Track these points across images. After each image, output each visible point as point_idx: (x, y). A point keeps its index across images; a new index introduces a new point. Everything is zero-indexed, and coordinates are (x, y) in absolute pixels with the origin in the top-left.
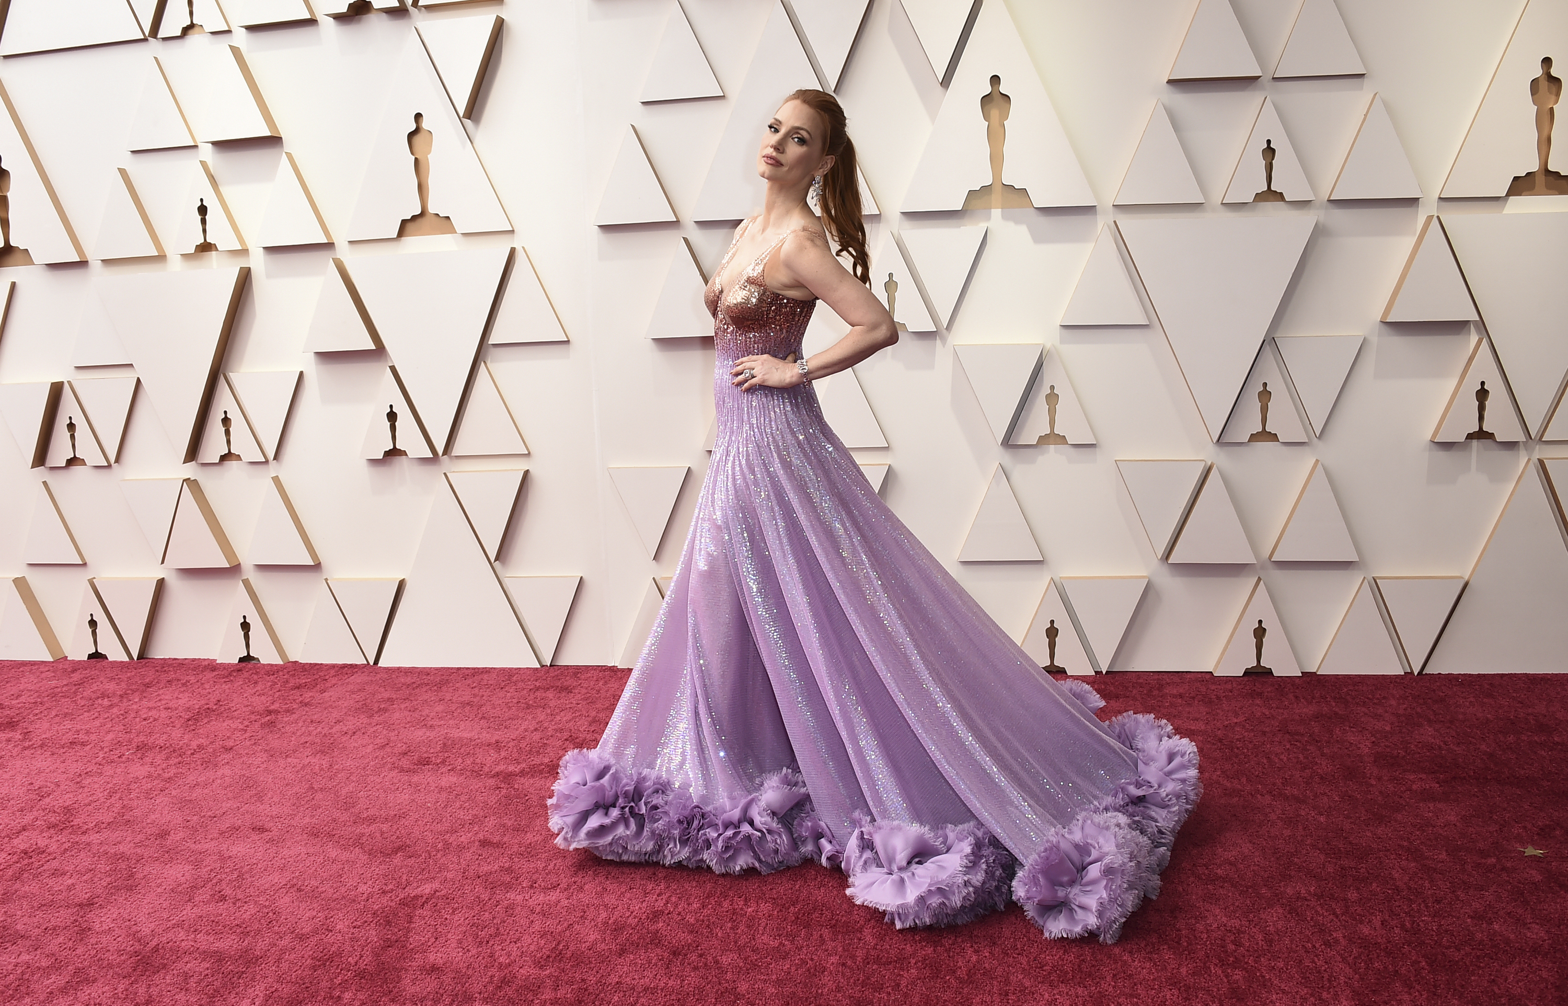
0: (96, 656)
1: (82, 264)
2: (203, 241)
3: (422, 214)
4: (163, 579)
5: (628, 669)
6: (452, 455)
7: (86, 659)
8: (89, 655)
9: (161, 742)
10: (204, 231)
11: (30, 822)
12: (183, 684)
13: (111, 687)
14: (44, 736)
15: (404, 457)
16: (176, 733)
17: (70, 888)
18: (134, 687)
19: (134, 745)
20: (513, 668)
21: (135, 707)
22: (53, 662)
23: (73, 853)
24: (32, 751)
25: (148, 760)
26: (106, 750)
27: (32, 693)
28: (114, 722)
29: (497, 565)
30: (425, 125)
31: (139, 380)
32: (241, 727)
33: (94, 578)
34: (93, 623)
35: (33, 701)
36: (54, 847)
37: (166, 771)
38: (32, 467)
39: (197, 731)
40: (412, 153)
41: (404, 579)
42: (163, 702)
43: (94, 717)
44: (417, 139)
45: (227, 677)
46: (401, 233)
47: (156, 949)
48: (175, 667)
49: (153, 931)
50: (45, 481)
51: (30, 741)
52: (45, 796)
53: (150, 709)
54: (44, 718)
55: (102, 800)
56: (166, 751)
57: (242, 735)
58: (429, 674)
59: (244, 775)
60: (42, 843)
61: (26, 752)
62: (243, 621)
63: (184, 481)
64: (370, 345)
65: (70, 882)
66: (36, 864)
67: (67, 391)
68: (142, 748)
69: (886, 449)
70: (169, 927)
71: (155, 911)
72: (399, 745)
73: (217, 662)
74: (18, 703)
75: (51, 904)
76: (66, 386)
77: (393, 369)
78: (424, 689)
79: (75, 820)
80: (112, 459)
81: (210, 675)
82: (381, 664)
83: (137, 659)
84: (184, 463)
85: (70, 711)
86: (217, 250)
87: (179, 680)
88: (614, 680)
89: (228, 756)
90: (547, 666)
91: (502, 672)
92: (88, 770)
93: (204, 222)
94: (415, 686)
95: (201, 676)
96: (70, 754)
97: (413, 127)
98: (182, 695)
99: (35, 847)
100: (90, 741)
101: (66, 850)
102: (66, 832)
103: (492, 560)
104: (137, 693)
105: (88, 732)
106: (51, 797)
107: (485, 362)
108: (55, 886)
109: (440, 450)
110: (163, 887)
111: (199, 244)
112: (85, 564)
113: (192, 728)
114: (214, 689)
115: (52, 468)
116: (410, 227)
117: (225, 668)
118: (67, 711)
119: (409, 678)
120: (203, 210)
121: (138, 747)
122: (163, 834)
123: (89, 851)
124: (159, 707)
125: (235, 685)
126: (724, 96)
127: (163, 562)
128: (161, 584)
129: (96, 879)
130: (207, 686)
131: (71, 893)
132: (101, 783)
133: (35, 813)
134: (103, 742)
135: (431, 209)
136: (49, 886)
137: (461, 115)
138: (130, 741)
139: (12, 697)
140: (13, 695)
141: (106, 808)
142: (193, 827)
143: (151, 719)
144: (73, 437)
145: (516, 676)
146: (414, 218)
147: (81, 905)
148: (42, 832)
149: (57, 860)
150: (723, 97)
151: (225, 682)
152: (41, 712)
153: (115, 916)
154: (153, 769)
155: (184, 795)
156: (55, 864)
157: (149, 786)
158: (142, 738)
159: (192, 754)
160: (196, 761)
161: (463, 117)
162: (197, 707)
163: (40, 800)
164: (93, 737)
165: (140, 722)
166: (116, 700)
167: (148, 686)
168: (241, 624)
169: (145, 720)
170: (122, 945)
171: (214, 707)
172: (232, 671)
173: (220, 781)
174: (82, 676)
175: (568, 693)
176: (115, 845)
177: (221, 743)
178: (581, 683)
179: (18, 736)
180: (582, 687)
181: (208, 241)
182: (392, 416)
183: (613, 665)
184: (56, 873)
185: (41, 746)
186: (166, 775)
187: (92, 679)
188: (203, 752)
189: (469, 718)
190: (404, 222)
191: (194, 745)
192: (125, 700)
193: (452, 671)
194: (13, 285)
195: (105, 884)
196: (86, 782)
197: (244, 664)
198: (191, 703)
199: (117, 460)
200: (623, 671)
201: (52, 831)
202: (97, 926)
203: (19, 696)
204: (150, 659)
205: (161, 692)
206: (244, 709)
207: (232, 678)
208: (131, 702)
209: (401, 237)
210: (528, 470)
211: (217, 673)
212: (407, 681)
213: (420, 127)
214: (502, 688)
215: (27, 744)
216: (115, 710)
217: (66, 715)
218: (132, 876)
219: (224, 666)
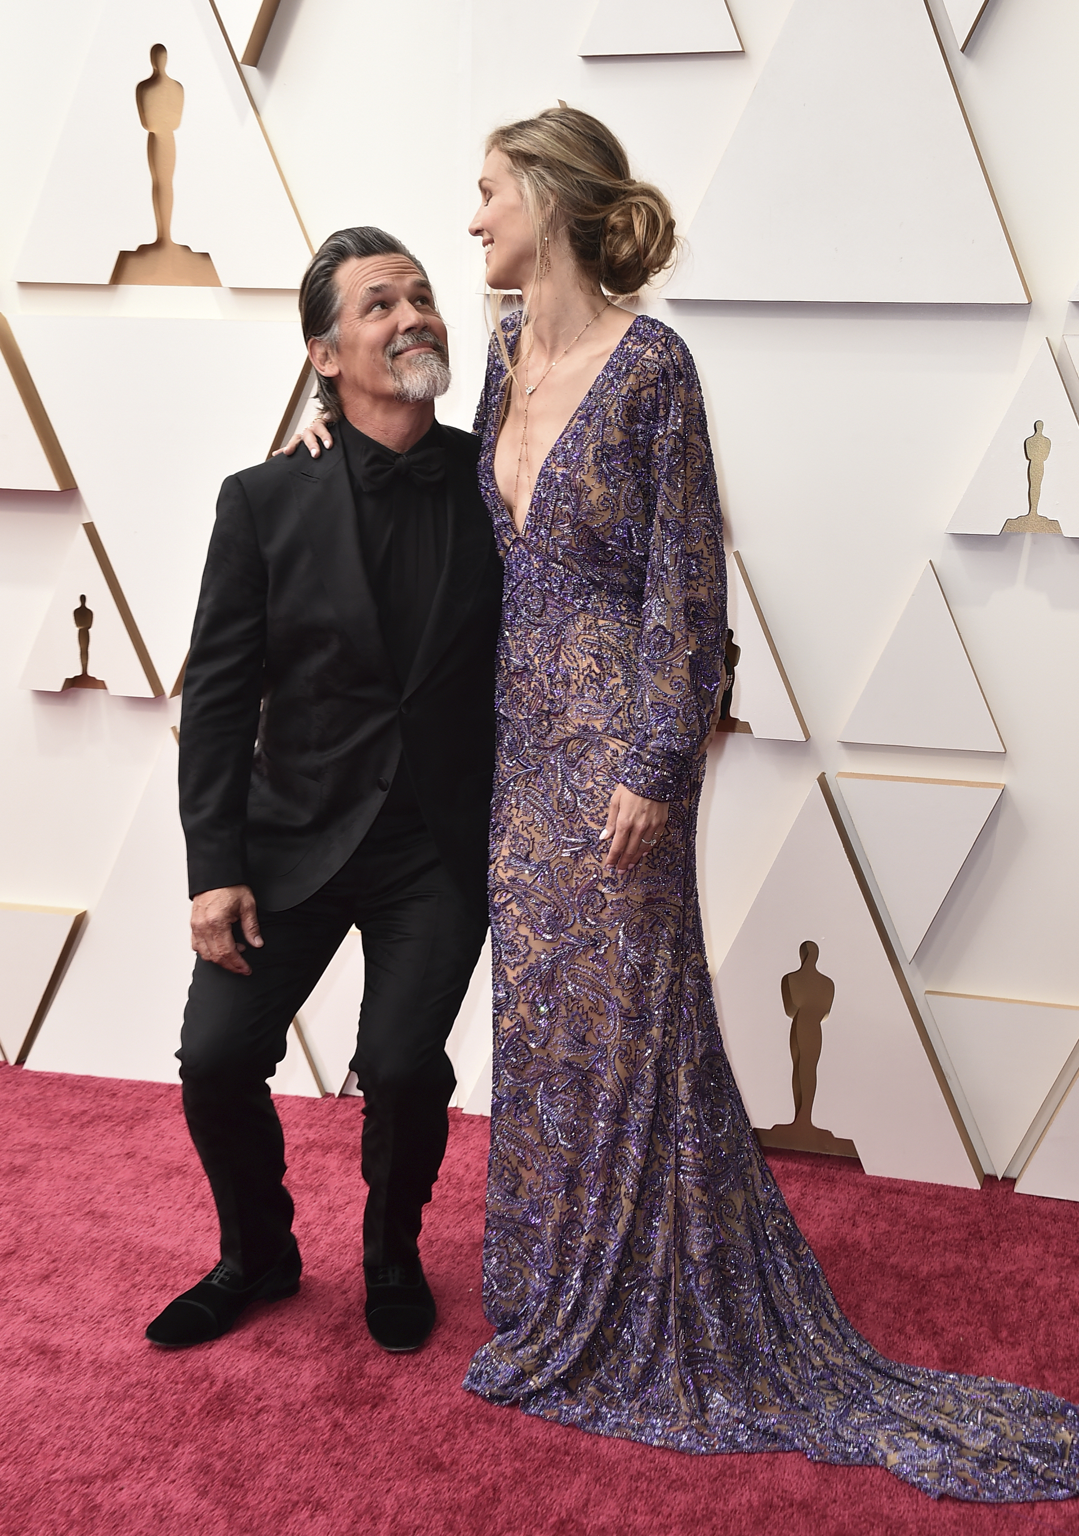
3: (160, 243)
30: (171, 70)
40: (144, 123)
41: (85, 912)
44: (154, 96)
46: (118, 276)
58: (114, 1095)
64: (49, 482)
69: (1000, 756)
72: (36, 1256)
77: (90, 530)
78: (101, 1130)
82: (33, 1064)
90: (333, 1095)
94: (85, 1119)
97: (147, 72)
116: (133, 265)
119: (77, 1102)
126: (743, 51)
135: (177, 236)
146: (143, 250)
150: (740, 54)
161: (245, 61)
182: (83, 616)
189: (175, 1203)
190: (124, 256)
193: (159, 1092)
200: (472, 1122)
212: (73, 1106)
213: (161, 72)
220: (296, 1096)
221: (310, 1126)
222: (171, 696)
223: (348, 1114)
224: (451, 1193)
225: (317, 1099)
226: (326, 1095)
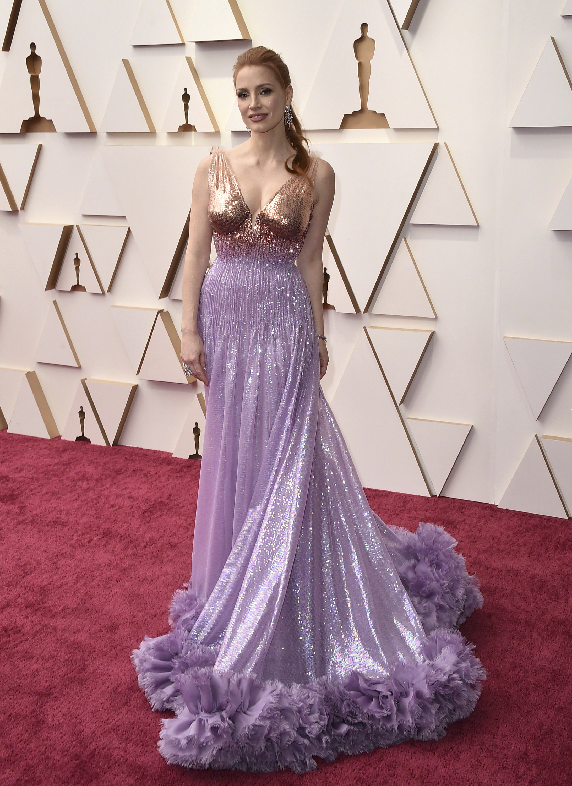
0: (82, 439)
1: (93, 134)
2: (185, 123)
3: (363, 110)
4: (137, 385)
5: (507, 509)
6: (372, 313)
7: (74, 440)
8: (77, 437)
9: (121, 531)
10: (187, 115)
11: (14, 599)
12: (145, 475)
13: (90, 470)
14: (35, 512)
15: (332, 310)
16: (135, 523)
17: (35, 673)
18: (107, 473)
19: (102, 531)
20: (407, 494)
21: (106, 492)
22: (50, 440)
23: (42, 636)
24: (24, 526)
25: (110, 547)
26: (80, 533)
27: (32, 468)
28: (89, 505)
29: (402, 407)
30: (370, 34)
31: (129, 229)
32: (185, 524)
33: (86, 379)
34: (82, 414)
35: (31, 476)
36: (28, 627)
37: (123, 561)
38: (46, 289)
39: (150, 524)
40: (357, 58)
42: (128, 491)
43: (74, 498)
44: (363, 46)
45: (179, 472)
47: (92, 755)
48: (140, 457)
49: (93, 733)
50: (55, 301)
51: (24, 516)
52: (28, 573)
53: (117, 496)
54: (37, 494)
55: (71, 584)
56: (125, 541)
57: (185, 533)
59: (182, 575)
60: (20, 621)
61: (20, 526)
62: (195, 426)
63: (159, 312)
65: (35, 667)
66: (12, 644)
67: (75, 233)
68: (108, 535)
70: (106, 731)
71: (97, 711)
73: (173, 456)
74: (20, 477)
75: (17, 688)
76: (75, 229)
79: (48, 602)
80: (106, 288)
81: (166, 468)
83: (112, 446)
84: (160, 298)
85: (57, 490)
86: (195, 130)
87: (142, 470)
88: (493, 519)
89: (171, 553)
90: (436, 496)
91: (398, 497)
92: (64, 551)
93: (186, 107)
95: (159, 469)
96: (53, 534)
97: (359, 35)
98: (142, 485)
99: (14, 625)
100: (69, 522)
101: (37, 632)
102: (39, 613)
103: (398, 402)
104: (109, 479)
105: (68, 513)
106: (33, 575)
107: (405, 238)
108: (23, 669)
109: (362, 308)
110: (107, 685)
111: (181, 125)
112: (80, 367)
113: (147, 520)
114: (167, 483)
115: (61, 291)
116: (351, 120)
117: (178, 463)
118: (54, 489)
120: (186, 98)
121: (104, 533)
122: (113, 628)
123: (54, 636)
124: (124, 495)
125: (184, 482)
127: (138, 373)
128: (135, 389)
129: (56, 668)
130: (163, 479)
131: (35, 680)
132: (72, 566)
133: (18, 589)
134: (78, 524)
135: (370, 107)
136: (19, 669)
137: (401, 27)
138: (99, 527)
139: (16, 470)
140: (17, 468)
141: (73, 593)
142: (137, 623)
143: (117, 507)
144: (77, 269)
145: (410, 503)
147: (40, 694)
148: (21, 610)
149: (28, 641)
151: (177, 477)
152: (36, 488)
153: (65, 710)
154: (113, 557)
155: (134, 588)
156: (26, 646)
157: (108, 574)
158: (108, 525)
159: (145, 547)
160: (147, 554)
161: (403, 28)
162: (153, 499)
163: (24, 577)
164: (72, 518)
165: (109, 508)
166: (92, 484)
167: (118, 472)
168: (194, 429)
169: (112, 506)
170: (66, 745)
171: (166, 502)
172: (183, 467)
173: (164, 578)
174: (70, 457)
175: (453, 528)
176: (75, 632)
177: (168, 539)
178: (465, 520)
179: (16, 509)
180: (466, 524)
181: (189, 123)
183: (493, 504)
184: (28, 656)
185: (33, 522)
186: (123, 566)
187: (77, 461)
188: (153, 546)
190: (346, 117)
191: (147, 537)
192: (99, 485)
194: (40, 147)
195: (61, 674)
196: (61, 563)
197: (193, 461)
198: (149, 494)
199: (109, 290)
201: (29, 611)
202: (50, 719)
203: (21, 470)
204: (122, 446)
205: (128, 480)
206: (189, 506)
207: (182, 474)
208: (104, 487)
209: (343, 129)
210: (434, 332)
211: (171, 467)
213: (365, 35)
214: (398, 515)
215: (21, 518)
216: (91, 494)
217: (54, 493)
218: (84, 669)
219: (178, 461)
220: (419, 496)
221: (427, 510)
222: (364, 313)
223: (444, 505)
224: (495, 545)
225: (429, 497)
226: (433, 496)
